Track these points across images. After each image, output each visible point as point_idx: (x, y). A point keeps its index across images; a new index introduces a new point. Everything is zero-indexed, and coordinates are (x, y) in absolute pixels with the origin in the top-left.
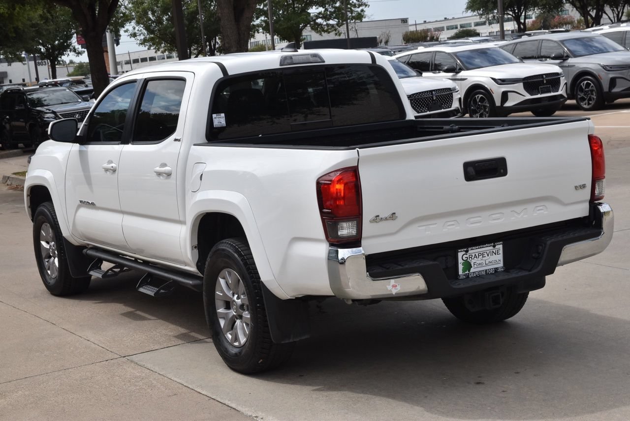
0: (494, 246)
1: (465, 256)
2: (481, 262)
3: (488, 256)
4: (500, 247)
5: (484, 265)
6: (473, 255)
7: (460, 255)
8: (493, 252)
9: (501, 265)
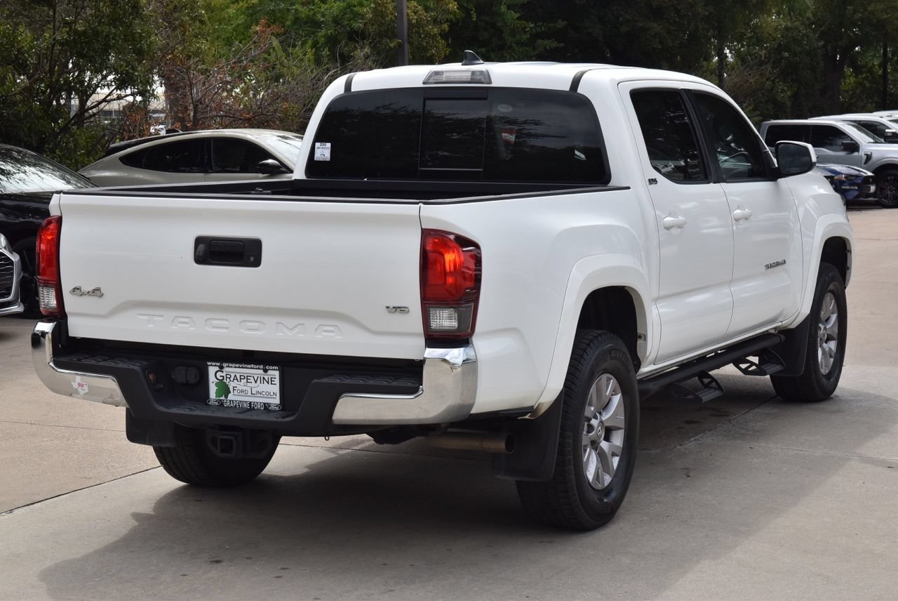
0: (266, 371)
1: (219, 374)
2: (245, 388)
3: (256, 382)
4: (275, 374)
5: (250, 394)
6: (233, 375)
7: (212, 370)
8: (264, 378)
9: (277, 401)
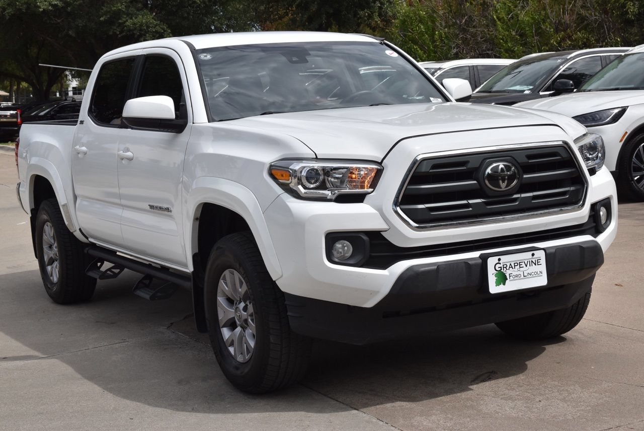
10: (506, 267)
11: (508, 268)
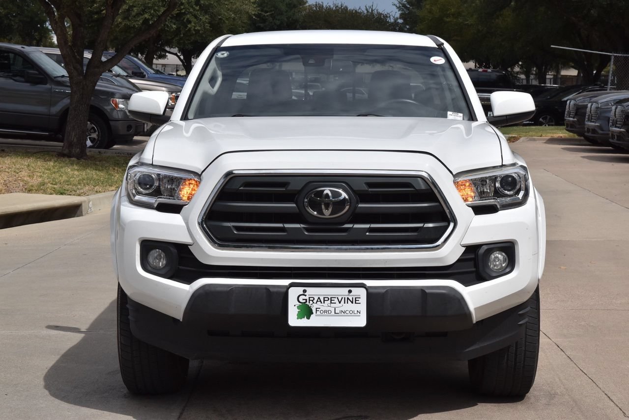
10: (312, 301)
11: (315, 301)
